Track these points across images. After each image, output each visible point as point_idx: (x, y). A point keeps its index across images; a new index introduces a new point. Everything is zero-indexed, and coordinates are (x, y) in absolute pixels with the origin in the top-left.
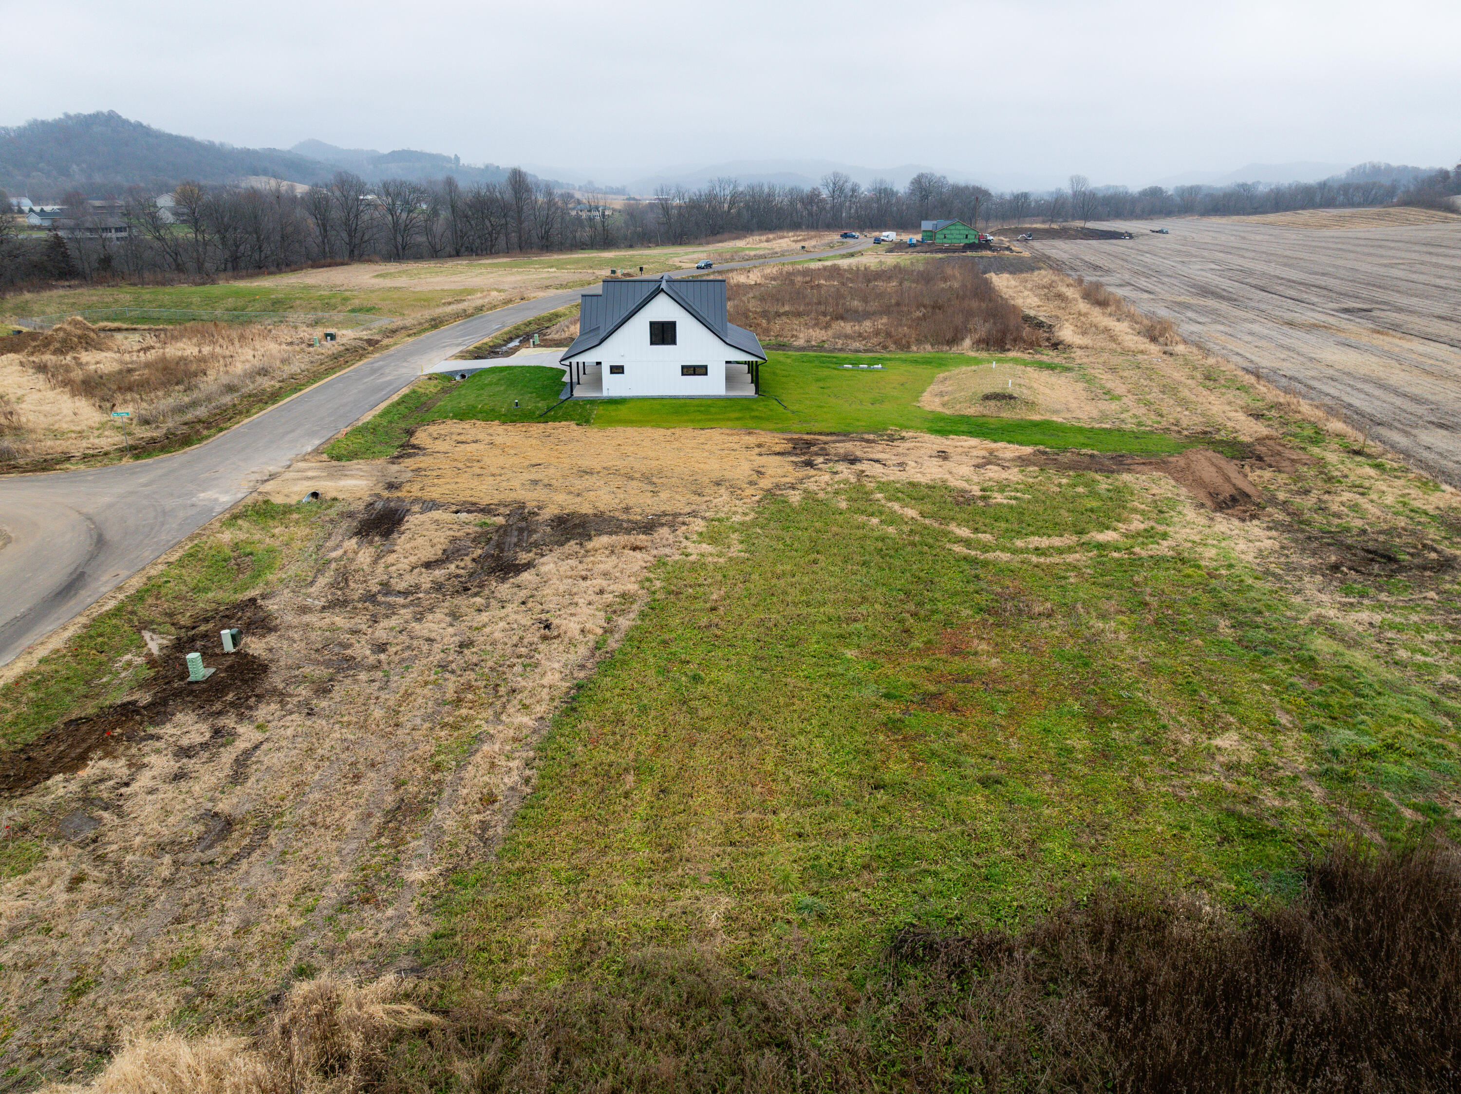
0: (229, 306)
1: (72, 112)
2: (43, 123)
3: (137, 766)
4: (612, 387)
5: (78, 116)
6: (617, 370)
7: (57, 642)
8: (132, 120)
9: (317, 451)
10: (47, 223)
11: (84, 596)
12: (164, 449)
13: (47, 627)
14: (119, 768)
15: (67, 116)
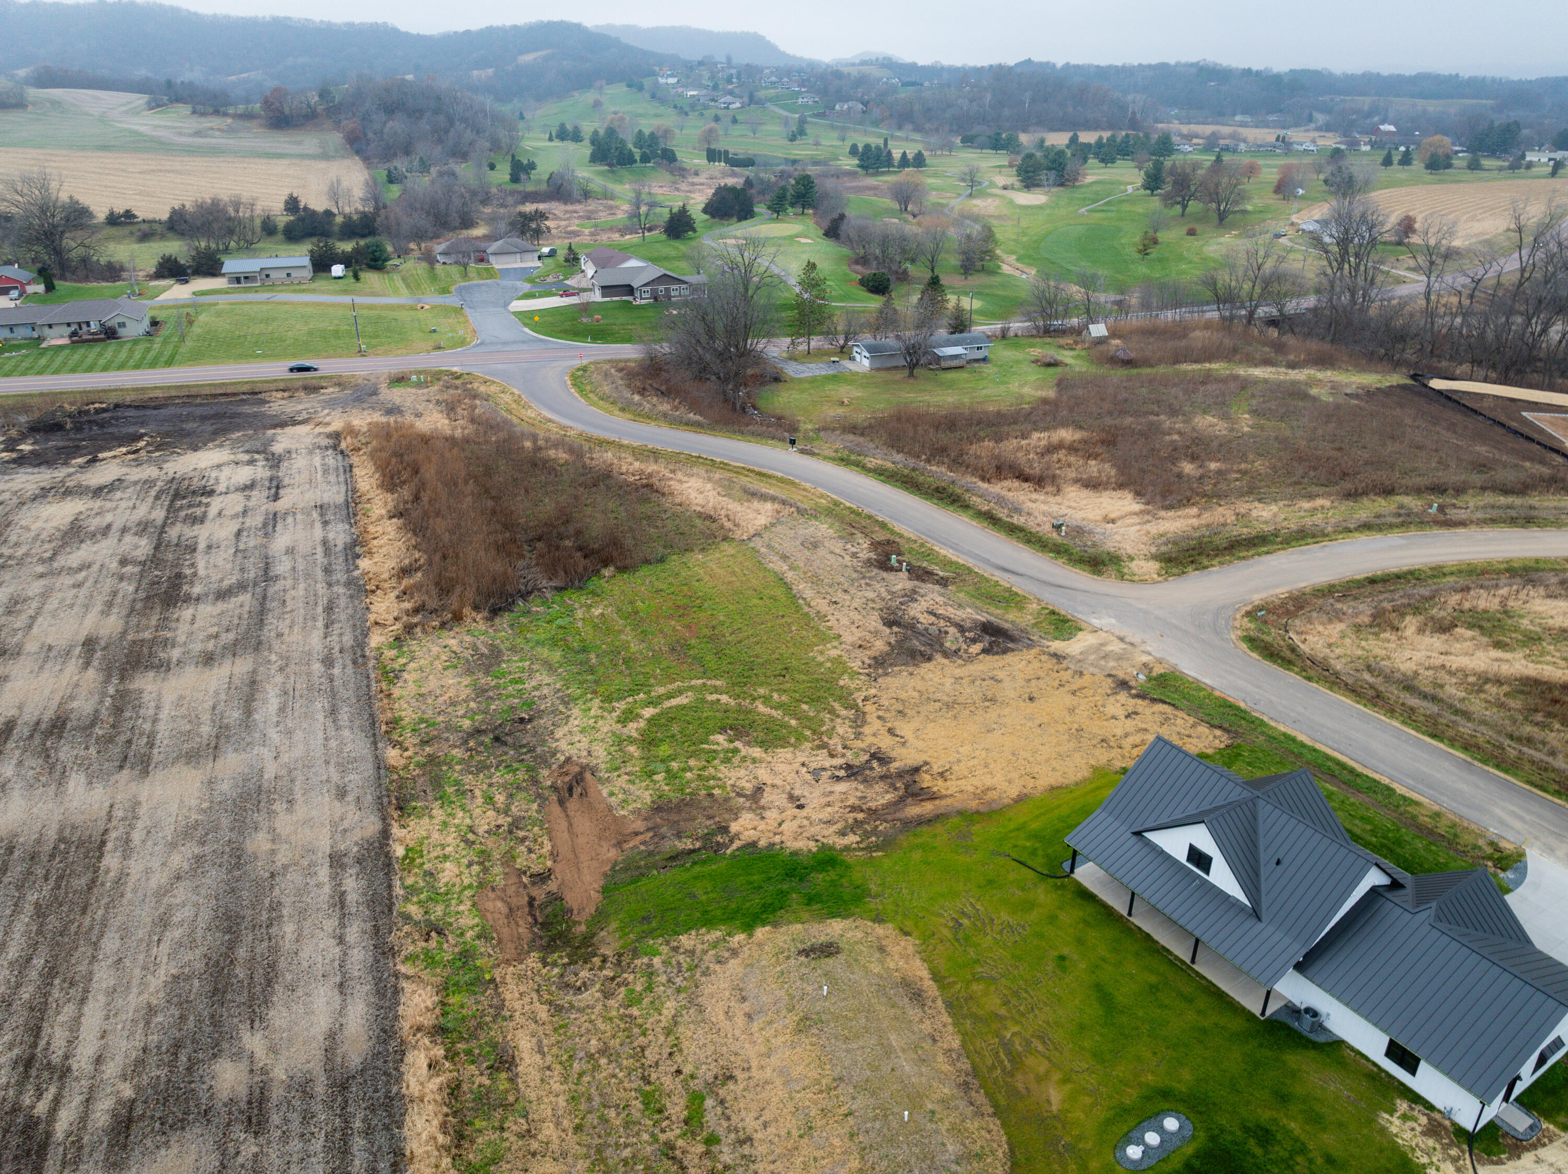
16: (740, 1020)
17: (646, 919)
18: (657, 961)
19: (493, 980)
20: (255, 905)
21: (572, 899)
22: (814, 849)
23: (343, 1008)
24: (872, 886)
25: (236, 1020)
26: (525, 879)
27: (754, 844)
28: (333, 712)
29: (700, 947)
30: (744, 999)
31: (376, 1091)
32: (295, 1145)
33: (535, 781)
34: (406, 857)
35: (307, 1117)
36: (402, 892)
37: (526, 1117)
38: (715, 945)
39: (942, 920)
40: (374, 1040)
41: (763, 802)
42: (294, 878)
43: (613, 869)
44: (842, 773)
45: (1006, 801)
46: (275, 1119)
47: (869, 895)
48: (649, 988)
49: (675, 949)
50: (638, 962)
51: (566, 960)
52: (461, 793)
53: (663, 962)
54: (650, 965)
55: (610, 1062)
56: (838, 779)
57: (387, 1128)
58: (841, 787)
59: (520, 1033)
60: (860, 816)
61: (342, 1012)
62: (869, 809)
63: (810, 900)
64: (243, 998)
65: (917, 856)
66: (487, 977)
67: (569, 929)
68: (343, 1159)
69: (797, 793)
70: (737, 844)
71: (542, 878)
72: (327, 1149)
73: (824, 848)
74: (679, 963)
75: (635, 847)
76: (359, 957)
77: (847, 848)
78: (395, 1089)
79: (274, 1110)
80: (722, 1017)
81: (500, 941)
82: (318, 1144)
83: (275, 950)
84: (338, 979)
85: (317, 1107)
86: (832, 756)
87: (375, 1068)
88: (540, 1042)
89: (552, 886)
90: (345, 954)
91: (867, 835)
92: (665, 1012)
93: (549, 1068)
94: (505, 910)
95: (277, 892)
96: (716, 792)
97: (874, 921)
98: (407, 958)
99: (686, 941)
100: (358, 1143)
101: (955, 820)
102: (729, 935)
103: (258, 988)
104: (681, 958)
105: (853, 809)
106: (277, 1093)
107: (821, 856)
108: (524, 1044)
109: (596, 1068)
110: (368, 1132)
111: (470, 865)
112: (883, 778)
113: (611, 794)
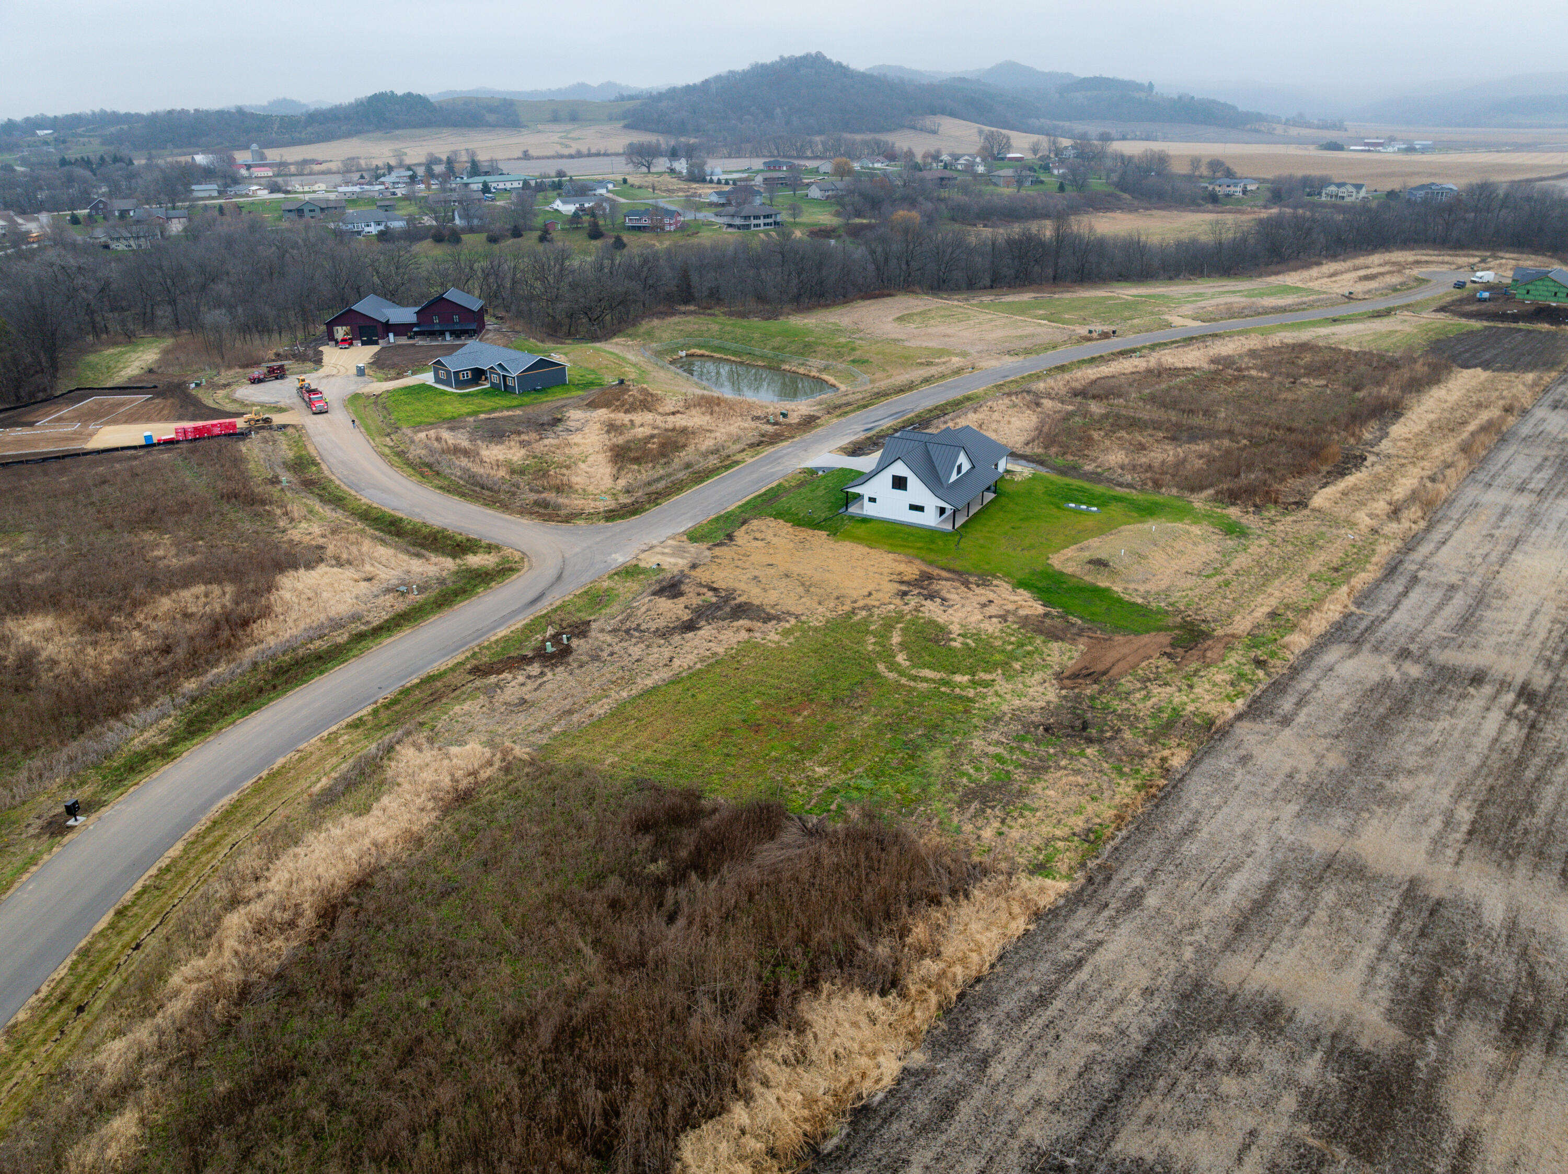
0: (776, 345)
1: (786, 55)
2: (763, 66)
3: (514, 678)
4: (869, 509)
5: (790, 58)
6: (873, 500)
7: (519, 625)
8: (835, 61)
9: (684, 533)
10: (722, 201)
11: (538, 606)
12: (622, 517)
13: (520, 617)
14: (510, 676)
15: (782, 58)
18: (1162, 605)
19: (1249, 635)
20: (1360, 727)
21: (1165, 641)
22: (1022, 589)
23: (1336, 663)
25: (1400, 687)
26: (1179, 659)
27: (1043, 605)
28: (1187, 833)
31: (1343, 634)
33: (1102, 692)
34: (1239, 698)
35: (1379, 642)
40: (1330, 647)
41: (1002, 613)
42: (1323, 729)
44: (938, 600)
47: (1035, 570)
48: (1179, 601)
51: (1204, 625)
52: (1159, 711)
57: (1345, 624)
63: (1061, 582)
64: (1391, 692)
66: (1250, 637)
67: (1185, 635)
69: (977, 606)
70: (1050, 609)
71: (1168, 656)
73: (1015, 587)
74: (1154, 599)
75: (1101, 635)
76: (1312, 675)
77: (1006, 582)
78: (1333, 630)
79: (1394, 651)
81: (1227, 644)
82: (1381, 633)
83: (1360, 702)
84: (1330, 673)
85: (1373, 642)
87: (1337, 640)
89: (1169, 650)
90: (1319, 680)
91: (989, 581)
94: (1208, 652)
97: (1052, 566)
98: (1285, 660)
99: (1139, 602)
107: (1024, 587)
113: (1071, 658)
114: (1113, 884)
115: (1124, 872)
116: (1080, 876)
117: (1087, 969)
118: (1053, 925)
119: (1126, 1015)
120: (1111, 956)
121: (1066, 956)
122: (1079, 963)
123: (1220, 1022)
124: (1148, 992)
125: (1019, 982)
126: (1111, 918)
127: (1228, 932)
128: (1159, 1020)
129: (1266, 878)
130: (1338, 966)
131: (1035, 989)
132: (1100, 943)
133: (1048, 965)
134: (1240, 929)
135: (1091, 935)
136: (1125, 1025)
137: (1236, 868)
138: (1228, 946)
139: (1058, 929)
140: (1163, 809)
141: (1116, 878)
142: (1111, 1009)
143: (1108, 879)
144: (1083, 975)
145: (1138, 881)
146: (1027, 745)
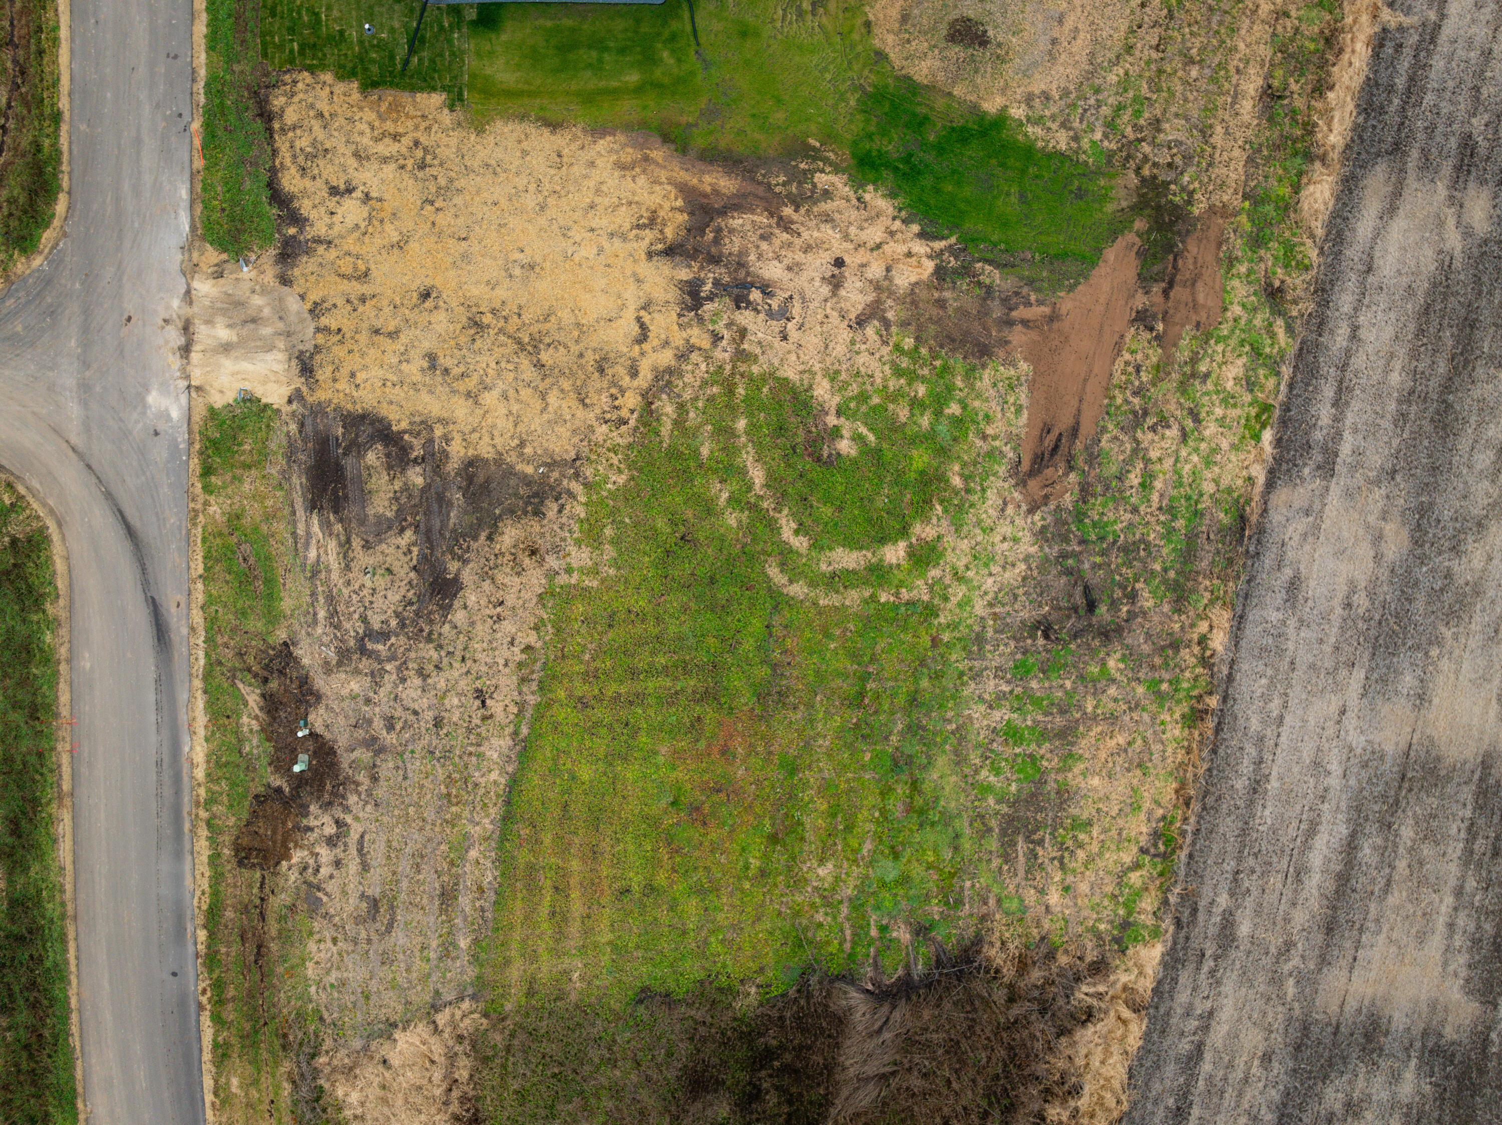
16: (1069, 23)
17: (1080, 194)
18: (1098, 136)
19: (1245, 197)
20: (1418, 434)
21: (1129, 270)
22: (870, 188)
23: (1374, 239)
24: (853, 103)
25: (1462, 277)
26: (1160, 327)
27: (923, 235)
28: (1256, 787)
29: (1054, 126)
30: (1054, 41)
31: (1374, 127)
32: (1446, 108)
33: (1085, 491)
34: (1263, 426)
35: (1430, 130)
36: (1284, 369)
37: (1274, 34)
38: (1039, 121)
39: (824, 20)
40: (1361, 184)
41: (871, 297)
42: (1376, 459)
43: (1077, 283)
44: (755, 295)
45: (621, 138)
46: (1453, 143)
47: (865, 92)
48: (1119, 108)
49: (1076, 138)
50: (1113, 146)
51: (1173, 187)
52: (1171, 510)
53: (1093, 131)
54: (1106, 136)
55: (1189, 49)
56: (766, 290)
57: (1377, 84)
58: (772, 271)
59: (1246, 118)
60: (788, 211)
61: (1377, 234)
62: (771, 215)
63: (921, 123)
64: (1453, 302)
65: (779, 117)
66: (1247, 204)
67: (1150, 231)
68: (1415, 73)
69: (825, 290)
70: (939, 245)
71: (1143, 319)
72: (1424, 90)
73: (858, 185)
74: (1081, 122)
75: (1040, 303)
76: (1345, 301)
77: (837, 170)
78: (1361, 119)
79: (1453, 153)
80: (1082, 35)
81: (1219, 245)
82: (1429, 99)
83: (1414, 355)
84: (1370, 279)
85: (1421, 136)
86: (743, 333)
87: (1368, 153)
88: (1233, 103)
89: (1140, 301)
90: (1356, 309)
91: (807, 175)
92: (1121, 72)
93: (1238, 71)
94: (1200, 285)
95: (1395, 442)
96: (909, 343)
97: (886, 57)
98: (1307, 268)
99: (1062, 141)
100: (1400, 82)
101: (700, 141)
102: (1021, 124)
103: (1438, 307)
104: (1076, 124)
105: (785, 225)
106: (1447, 168)
107: (871, 175)
108: (1247, 107)
109: (1203, 49)
110: (1391, 89)
111: (1207, 375)
112: (715, 260)
113: (1019, 410)
114: (1201, 916)
115: (1207, 891)
116: (1168, 924)
117: (1208, 1056)
118: (1162, 1011)
119: (1254, 1097)
120: (1225, 1028)
121: (1185, 1046)
122: (1199, 1048)
123: (1330, 1066)
124: (1267, 1058)
125: (1156, 1102)
126: (1212, 972)
127: (1319, 938)
128: (1281, 1087)
129: (1345, 832)
130: (1421, 938)
131: (1171, 1102)
132: (1211, 1013)
133: (1172, 1066)
134: (1330, 928)
135: (1201, 1007)
136: (1255, 1110)
137: (1312, 831)
138: (1324, 961)
139: (1168, 1014)
140: (1221, 752)
141: (1202, 903)
142: (1240, 1095)
143: (1195, 911)
144: (1206, 1067)
145: (1223, 900)
146: (1034, 684)
